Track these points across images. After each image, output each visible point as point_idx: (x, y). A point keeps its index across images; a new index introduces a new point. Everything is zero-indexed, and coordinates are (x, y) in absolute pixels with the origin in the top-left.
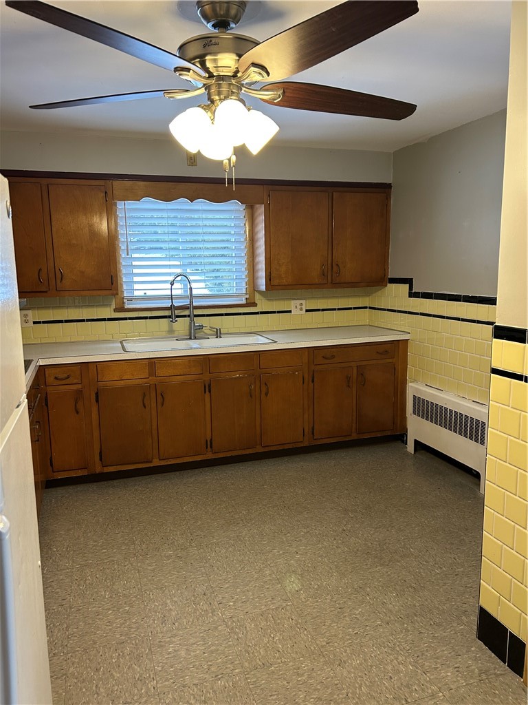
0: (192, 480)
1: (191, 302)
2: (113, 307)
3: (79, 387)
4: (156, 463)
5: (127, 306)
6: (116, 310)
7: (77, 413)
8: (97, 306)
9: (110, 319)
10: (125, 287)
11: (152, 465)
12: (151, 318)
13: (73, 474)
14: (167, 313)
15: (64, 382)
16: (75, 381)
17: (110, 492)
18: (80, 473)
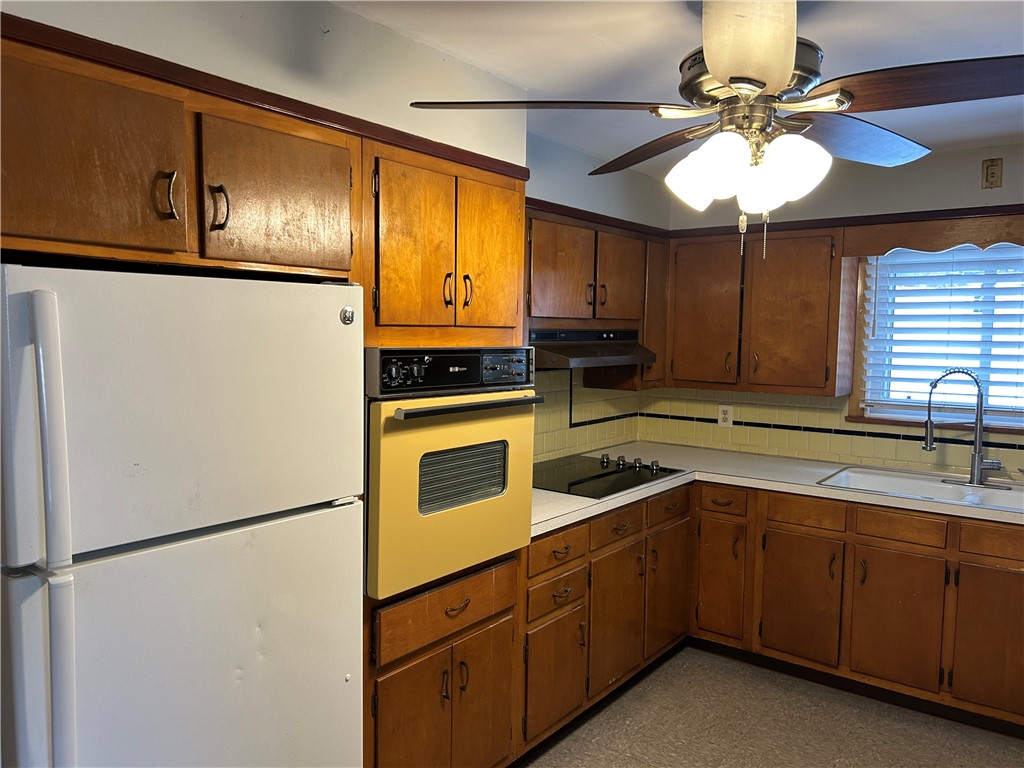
0: (897, 726)
1: (979, 419)
2: (846, 413)
3: (742, 520)
4: (844, 672)
5: (868, 414)
6: (849, 419)
7: (736, 556)
8: (822, 410)
9: (838, 432)
10: (869, 385)
11: (838, 673)
12: (906, 437)
13: (722, 641)
14: (921, 432)
15: (721, 509)
16: (737, 511)
17: (762, 687)
18: (731, 643)
